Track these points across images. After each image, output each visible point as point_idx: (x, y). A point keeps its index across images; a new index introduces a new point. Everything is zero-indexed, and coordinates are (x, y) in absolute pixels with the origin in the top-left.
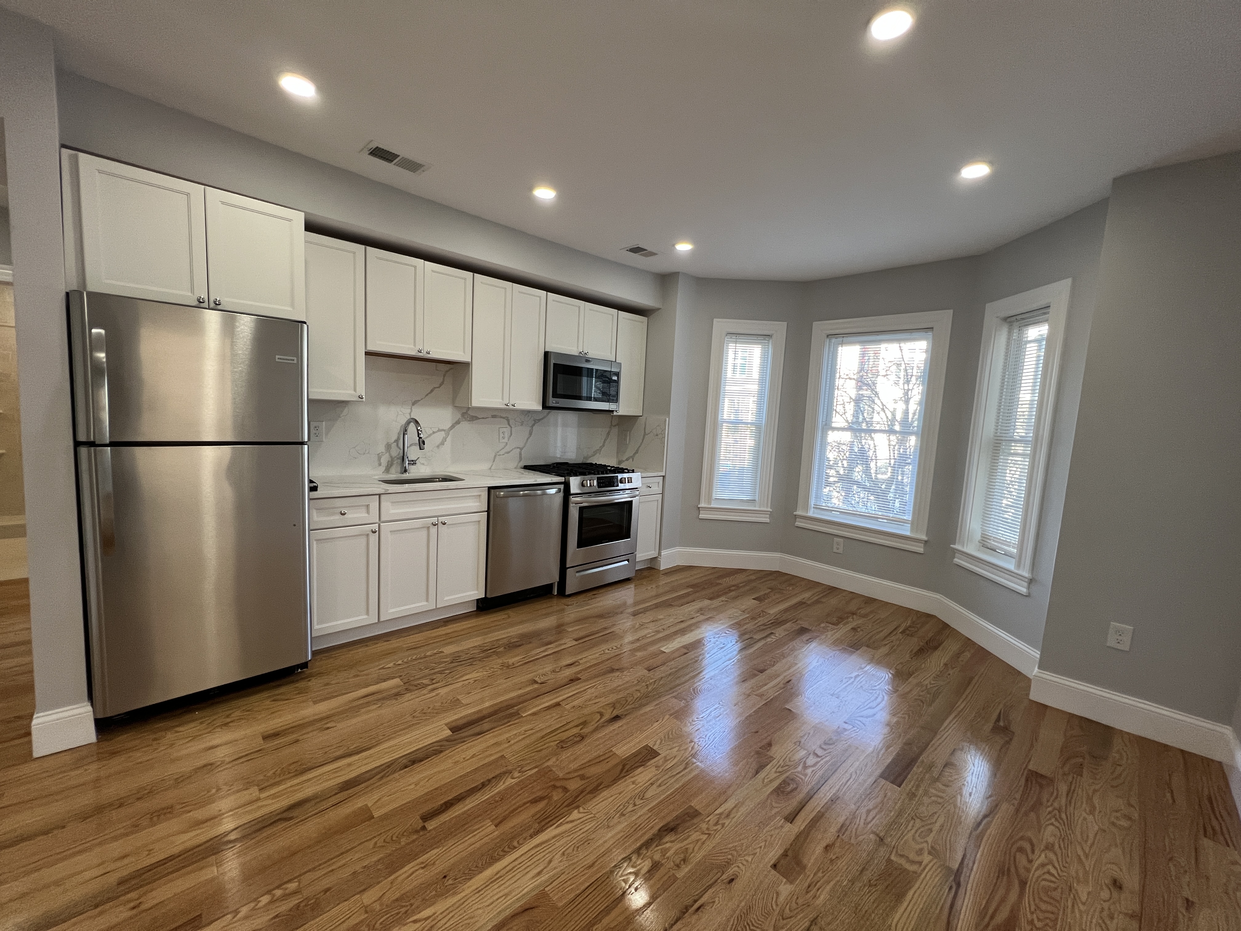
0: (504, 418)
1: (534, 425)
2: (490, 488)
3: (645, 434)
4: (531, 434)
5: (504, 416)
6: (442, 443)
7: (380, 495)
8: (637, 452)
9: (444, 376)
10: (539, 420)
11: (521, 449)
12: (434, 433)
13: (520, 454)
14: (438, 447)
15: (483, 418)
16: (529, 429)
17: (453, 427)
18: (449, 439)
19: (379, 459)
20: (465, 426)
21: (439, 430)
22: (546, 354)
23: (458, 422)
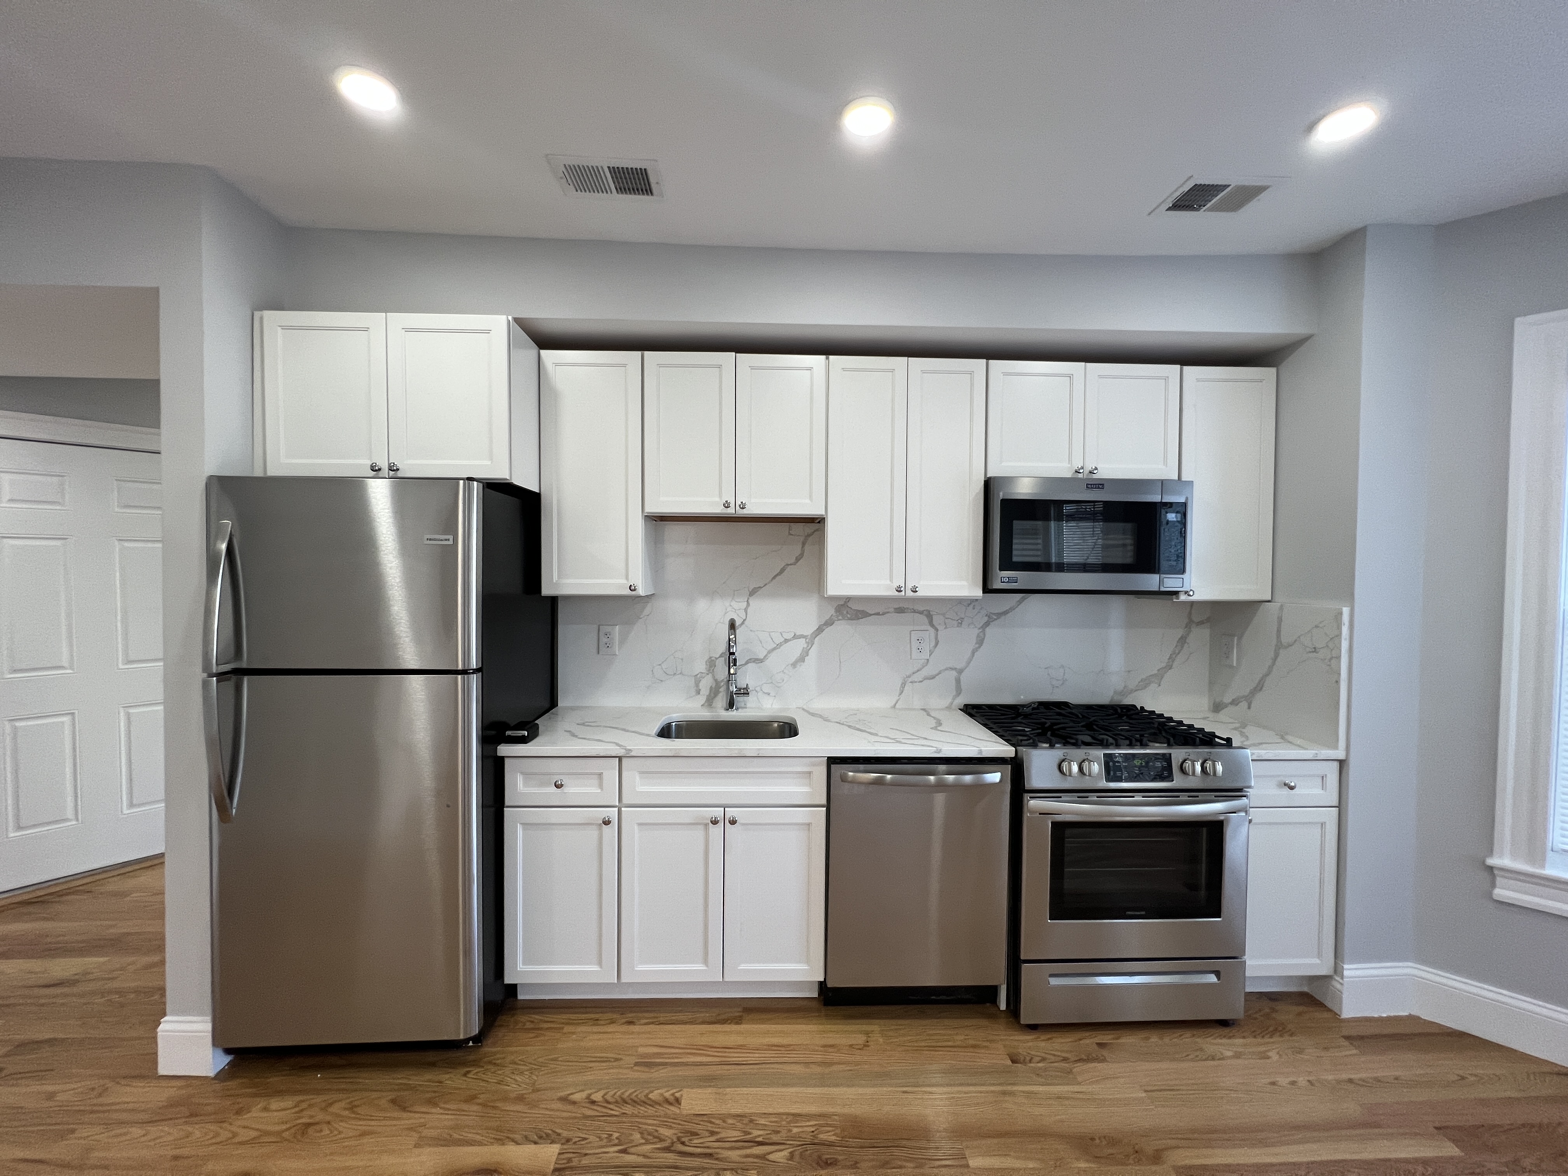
0: (921, 613)
1: (987, 624)
2: (832, 761)
3: (1279, 646)
4: (980, 642)
5: (922, 609)
6: (802, 659)
7: (620, 758)
8: (1259, 687)
9: (804, 544)
10: (1000, 615)
11: (960, 671)
12: (786, 641)
13: (958, 681)
14: (794, 665)
15: (878, 614)
16: (976, 631)
17: (820, 630)
18: (813, 652)
19: (697, 684)
20: (842, 628)
21: (795, 637)
22: (988, 484)
23: (829, 623)
